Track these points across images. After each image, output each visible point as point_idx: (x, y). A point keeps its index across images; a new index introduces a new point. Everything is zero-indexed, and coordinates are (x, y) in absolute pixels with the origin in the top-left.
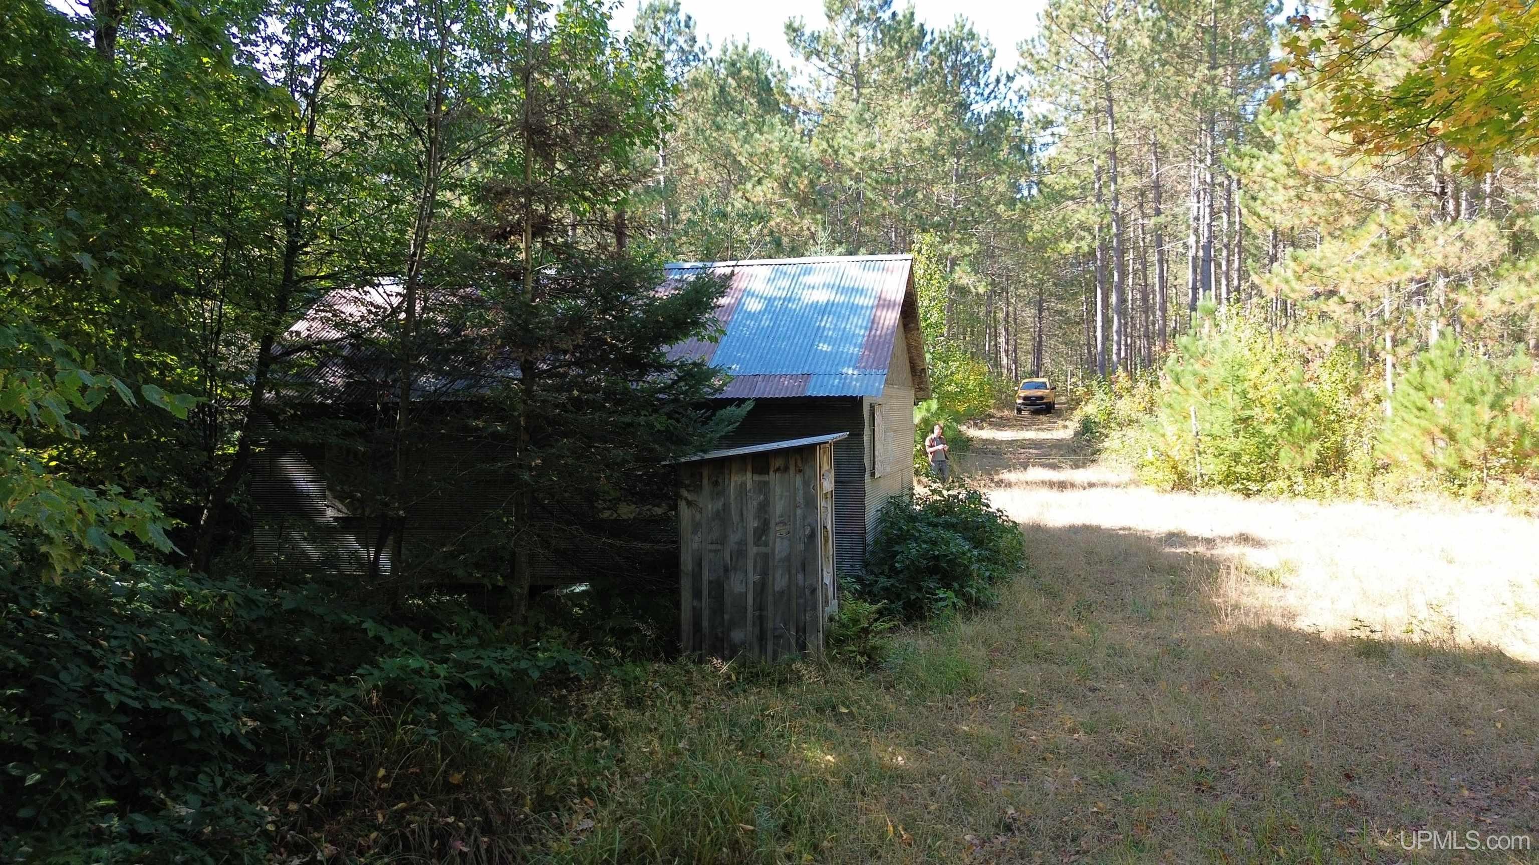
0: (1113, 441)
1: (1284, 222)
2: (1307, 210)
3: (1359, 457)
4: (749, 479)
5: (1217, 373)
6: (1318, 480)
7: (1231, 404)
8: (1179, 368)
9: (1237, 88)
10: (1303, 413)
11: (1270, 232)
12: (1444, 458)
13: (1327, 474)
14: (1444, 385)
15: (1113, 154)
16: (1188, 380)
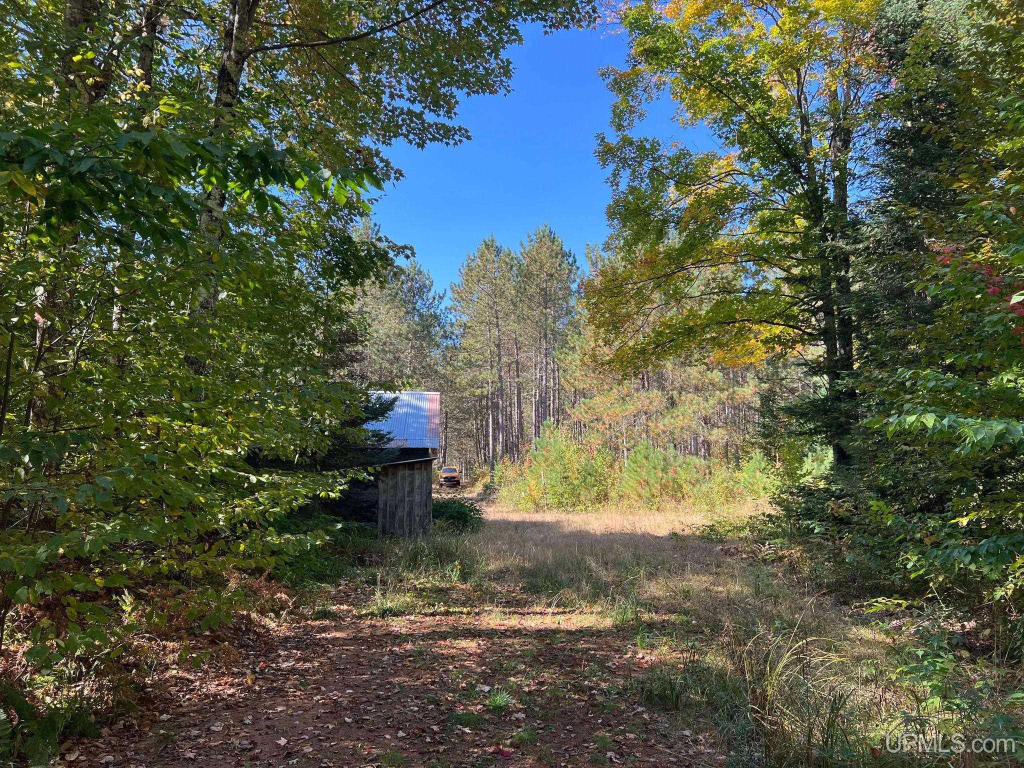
0: (504, 492)
1: (581, 386)
2: (589, 381)
3: (613, 494)
4: (407, 472)
5: (553, 456)
6: (597, 505)
7: (559, 470)
8: (535, 453)
9: (556, 319)
10: (590, 474)
11: (573, 390)
12: (645, 493)
13: (600, 503)
14: (644, 461)
15: (498, 346)
16: (540, 459)
